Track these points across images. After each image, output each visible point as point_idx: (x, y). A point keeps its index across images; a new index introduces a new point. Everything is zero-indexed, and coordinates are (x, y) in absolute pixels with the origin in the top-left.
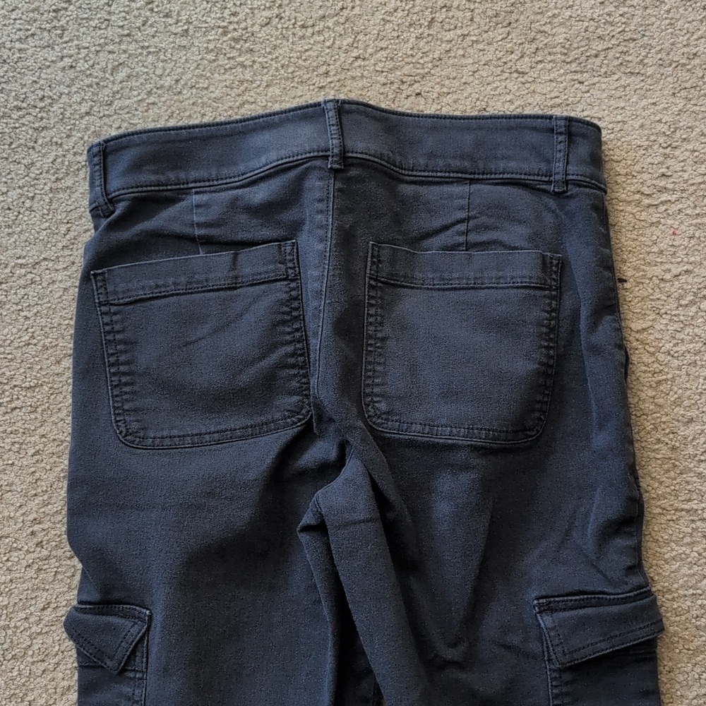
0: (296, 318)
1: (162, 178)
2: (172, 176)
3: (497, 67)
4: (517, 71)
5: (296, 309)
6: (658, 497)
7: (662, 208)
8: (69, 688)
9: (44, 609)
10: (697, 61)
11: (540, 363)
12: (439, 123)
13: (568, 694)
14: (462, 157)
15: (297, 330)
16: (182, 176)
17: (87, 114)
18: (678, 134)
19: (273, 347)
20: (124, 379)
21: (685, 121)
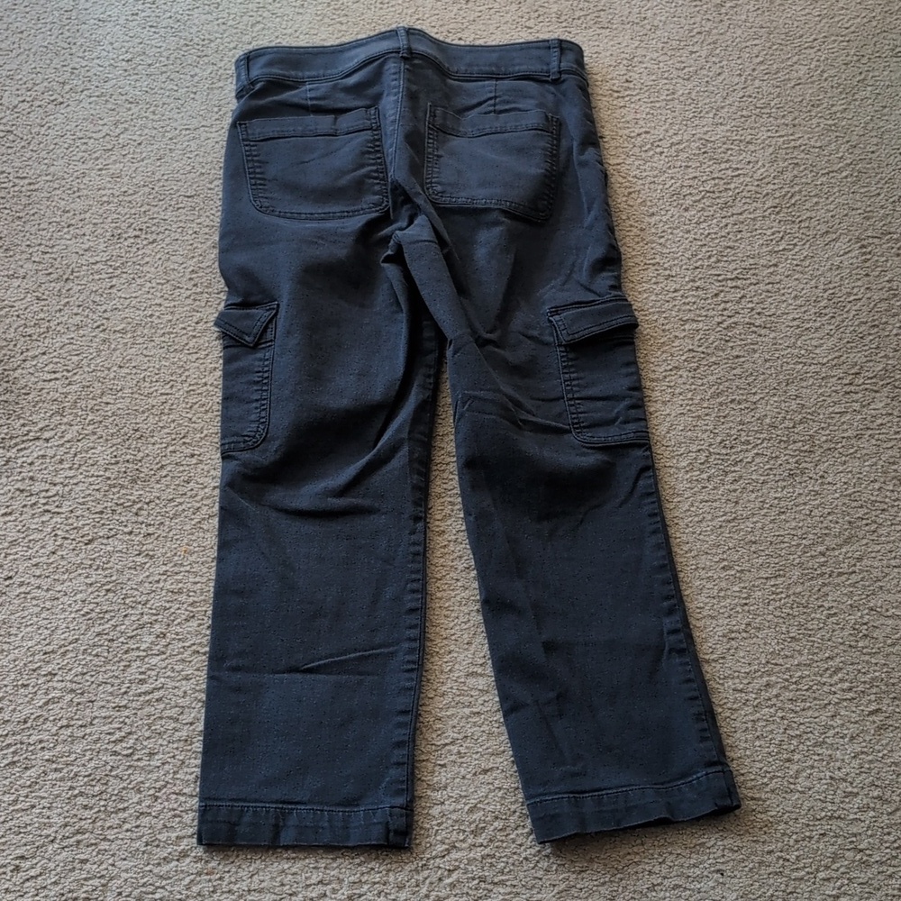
0: (378, 151)
1: (286, 73)
2: (293, 73)
3: (512, 24)
4: (526, 27)
5: (378, 146)
6: (633, 257)
7: (627, 99)
8: (215, 369)
9: (197, 323)
10: (646, 21)
11: (546, 170)
12: (473, 49)
13: (572, 366)
14: (490, 65)
15: (379, 158)
16: (300, 74)
17: (235, 48)
18: (636, 59)
19: (362, 166)
20: (259, 182)
21: (640, 52)
